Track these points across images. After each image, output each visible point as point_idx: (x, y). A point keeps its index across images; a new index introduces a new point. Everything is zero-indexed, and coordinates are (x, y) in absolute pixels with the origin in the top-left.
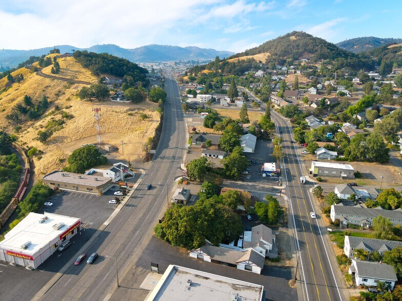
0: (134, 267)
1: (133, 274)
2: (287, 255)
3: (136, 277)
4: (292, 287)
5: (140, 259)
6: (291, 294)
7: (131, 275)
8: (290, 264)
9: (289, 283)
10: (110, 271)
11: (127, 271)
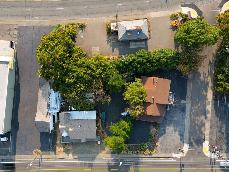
0: (16, 27)
1: (9, 30)
2: (69, 150)
3: (7, 33)
4: (34, 152)
5: (26, 27)
6: (26, 150)
7: (7, 29)
8: (59, 152)
9: (37, 150)
10: (9, 9)
11: (11, 23)
